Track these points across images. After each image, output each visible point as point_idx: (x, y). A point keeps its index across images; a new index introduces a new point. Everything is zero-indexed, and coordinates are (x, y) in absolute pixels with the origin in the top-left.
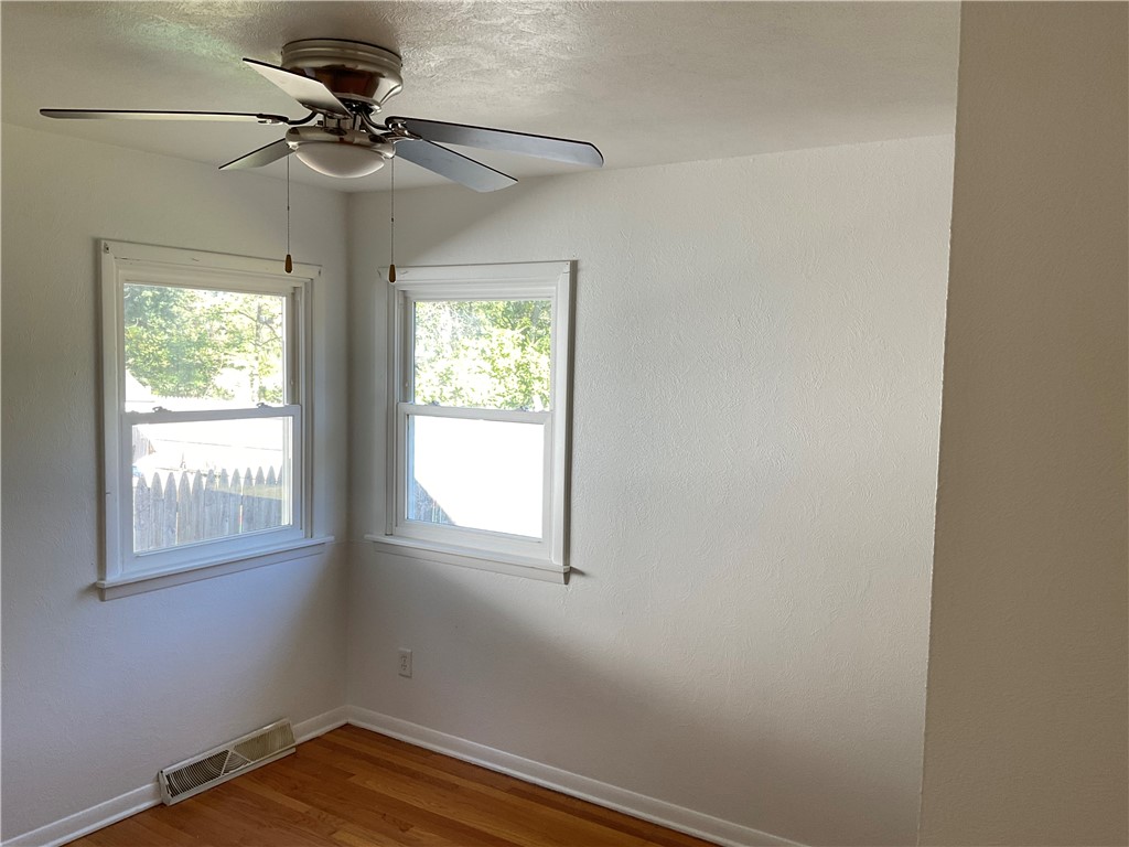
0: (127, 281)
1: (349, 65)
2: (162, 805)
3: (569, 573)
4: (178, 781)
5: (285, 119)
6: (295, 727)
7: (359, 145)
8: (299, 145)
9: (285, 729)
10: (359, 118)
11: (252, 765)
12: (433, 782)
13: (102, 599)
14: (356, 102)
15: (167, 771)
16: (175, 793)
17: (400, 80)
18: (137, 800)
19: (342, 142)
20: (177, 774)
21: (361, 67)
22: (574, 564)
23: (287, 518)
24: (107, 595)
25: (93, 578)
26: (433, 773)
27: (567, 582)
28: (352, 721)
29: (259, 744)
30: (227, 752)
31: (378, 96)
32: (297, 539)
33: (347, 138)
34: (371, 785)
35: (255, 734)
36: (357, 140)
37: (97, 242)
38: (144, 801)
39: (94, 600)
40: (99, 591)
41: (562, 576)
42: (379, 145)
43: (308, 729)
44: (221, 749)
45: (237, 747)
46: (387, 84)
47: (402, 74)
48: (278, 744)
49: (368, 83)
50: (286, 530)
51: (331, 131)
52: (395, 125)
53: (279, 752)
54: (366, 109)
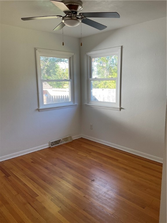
0: (41, 56)
1: (72, 4)
2: (50, 147)
3: (121, 109)
4: (53, 144)
5: (61, 16)
6: (72, 137)
7: (74, 19)
8: (64, 21)
9: (71, 137)
10: (75, 15)
11: (65, 142)
12: (96, 146)
13: (39, 111)
14: (74, 11)
15: (51, 142)
16: (52, 146)
17: (82, 6)
18: (46, 146)
19: (72, 19)
20: (52, 142)
21: (74, 4)
22: (122, 107)
23: (70, 100)
24: (40, 111)
25: (37, 108)
26: (96, 145)
27: (120, 110)
28: (83, 137)
29: (66, 139)
30: (60, 140)
31: (78, 10)
32: (72, 104)
33: (72, 18)
34: (85, 146)
35: (65, 137)
36: (74, 18)
37: (35, 48)
38: (47, 146)
39: (38, 111)
40: (38, 110)
41: (119, 109)
42: (78, 19)
43: (75, 138)
44: (60, 139)
45: (62, 139)
46: (80, 7)
47: (82, 5)
48: (69, 139)
49: (76, 7)
50: (70, 102)
51: (69, 17)
52: (81, 15)
53: (69, 141)
54: (76, 13)
